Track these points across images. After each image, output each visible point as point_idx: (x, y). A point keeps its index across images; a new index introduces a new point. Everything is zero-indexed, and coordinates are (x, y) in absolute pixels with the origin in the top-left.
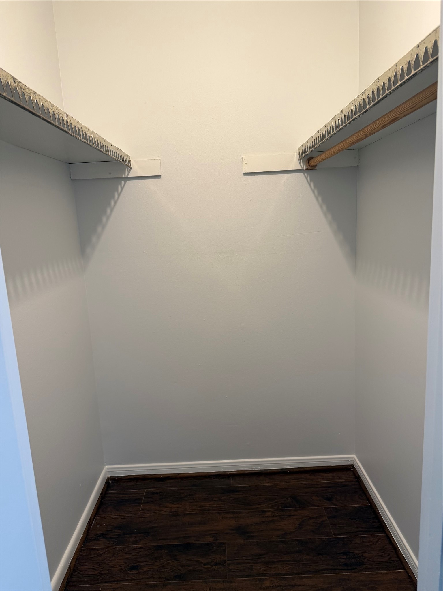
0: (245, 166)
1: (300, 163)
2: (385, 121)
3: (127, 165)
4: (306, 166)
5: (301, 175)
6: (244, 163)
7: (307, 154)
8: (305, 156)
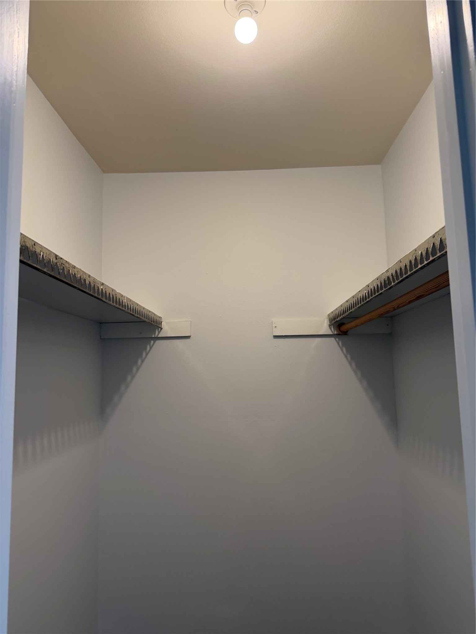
0: (274, 329)
1: (331, 328)
2: (411, 297)
3: (157, 326)
4: (337, 331)
5: (332, 339)
6: (274, 327)
7: (337, 321)
8: (335, 323)
